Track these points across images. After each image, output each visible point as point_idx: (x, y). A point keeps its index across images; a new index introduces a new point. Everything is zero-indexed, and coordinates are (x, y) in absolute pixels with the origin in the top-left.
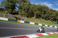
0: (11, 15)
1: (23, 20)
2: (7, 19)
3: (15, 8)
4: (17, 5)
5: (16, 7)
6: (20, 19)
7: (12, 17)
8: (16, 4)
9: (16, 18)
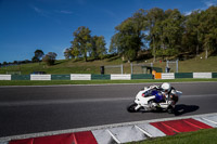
0: (134, 64)
1: (169, 70)
2: (128, 77)
3: (142, 44)
4: (143, 36)
5: (143, 41)
6: (159, 70)
7: (139, 68)
8: (142, 32)
9: (148, 68)
